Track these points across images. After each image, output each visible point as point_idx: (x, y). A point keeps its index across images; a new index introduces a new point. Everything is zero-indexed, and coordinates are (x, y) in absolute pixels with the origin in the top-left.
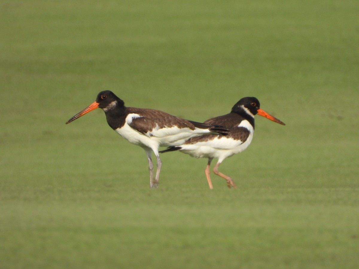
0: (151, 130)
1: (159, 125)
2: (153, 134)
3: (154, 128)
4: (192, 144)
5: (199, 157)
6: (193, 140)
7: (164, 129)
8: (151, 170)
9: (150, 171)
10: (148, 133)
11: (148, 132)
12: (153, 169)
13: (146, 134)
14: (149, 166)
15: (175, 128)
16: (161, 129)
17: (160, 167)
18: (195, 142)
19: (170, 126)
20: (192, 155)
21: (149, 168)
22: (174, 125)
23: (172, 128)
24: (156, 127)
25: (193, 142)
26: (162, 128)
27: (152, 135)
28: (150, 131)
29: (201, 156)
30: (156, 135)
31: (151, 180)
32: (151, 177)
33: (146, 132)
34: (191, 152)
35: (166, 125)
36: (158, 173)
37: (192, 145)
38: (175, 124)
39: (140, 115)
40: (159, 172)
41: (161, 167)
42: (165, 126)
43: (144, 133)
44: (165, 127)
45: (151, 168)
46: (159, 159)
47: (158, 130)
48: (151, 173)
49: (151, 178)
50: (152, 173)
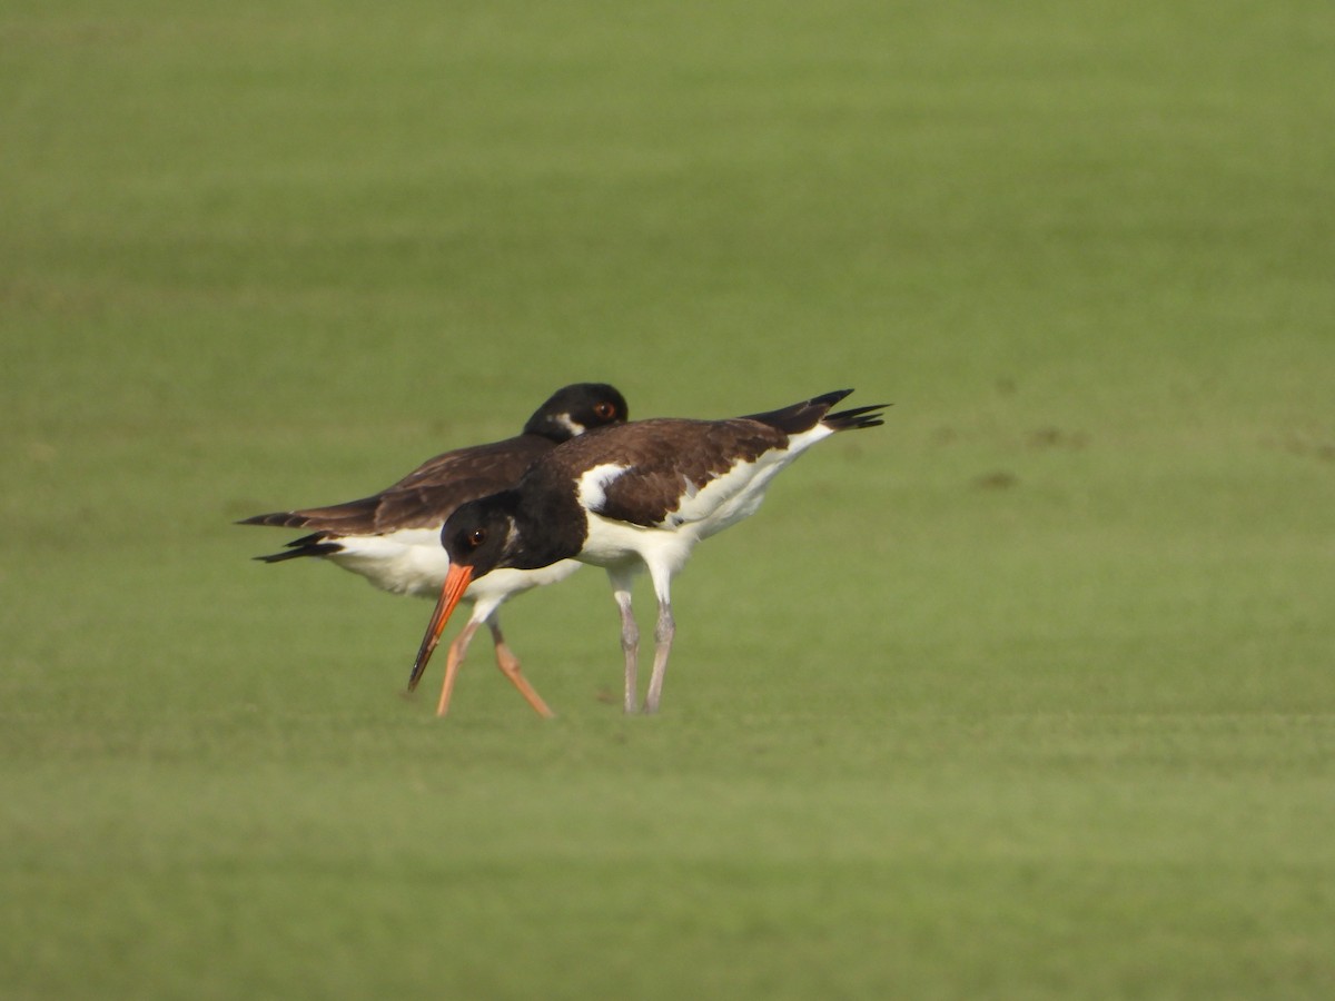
0: (675, 506)
1: (694, 479)
2: (683, 518)
3: (684, 494)
4: (381, 535)
5: (403, 591)
6: (384, 522)
7: (711, 485)
8: (630, 647)
9: (627, 653)
10: (669, 517)
11: (666, 518)
12: (636, 644)
13: (663, 524)
14: (624, 632)
15: (740, 467)
16: (703, 490)
17: (668, 643)
18: (393, 528)
19: (725, 468)
20: (375, 579)
21: (623, 642)
22: (735, 460)
23: (733, 470)
24: (688, 488)
25: (382, 526)
26: (702, 484)
27: (680, 522)
28: (672, 511)
29: (414, 586)
30: (692, 517)
31: (627, 686)
32: (627, 672)
33: (662, 519)
34: (376, 566)
35: (711, 468)
36: (659, 665)
37: (379, 539)
38: (736, 452)
39: (621, 464)
40: (663, 663)
41: (671, 643)
42: (712, 473)
43: (655, 523)
44: (711, 478)
45: (629, 641)
46: (667, 615)
47: (694, 496)
48: (630, 659)
49: (627, 680)
50: (632, 659)
